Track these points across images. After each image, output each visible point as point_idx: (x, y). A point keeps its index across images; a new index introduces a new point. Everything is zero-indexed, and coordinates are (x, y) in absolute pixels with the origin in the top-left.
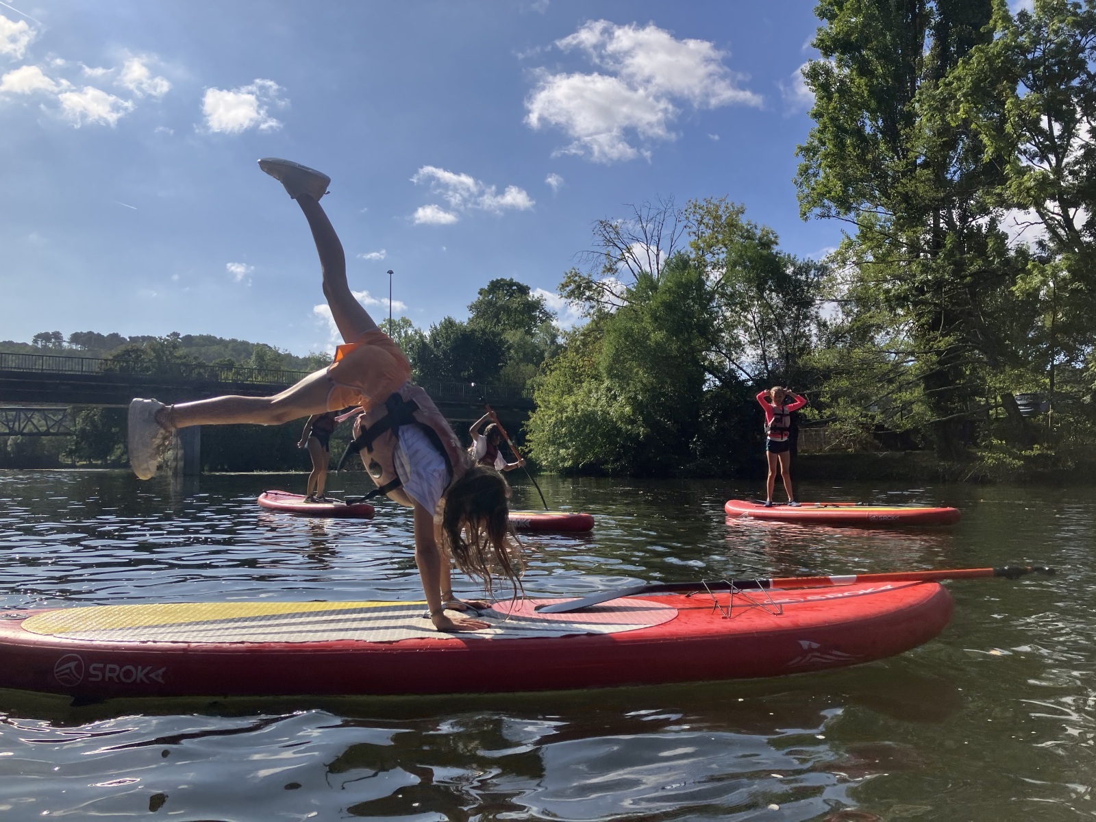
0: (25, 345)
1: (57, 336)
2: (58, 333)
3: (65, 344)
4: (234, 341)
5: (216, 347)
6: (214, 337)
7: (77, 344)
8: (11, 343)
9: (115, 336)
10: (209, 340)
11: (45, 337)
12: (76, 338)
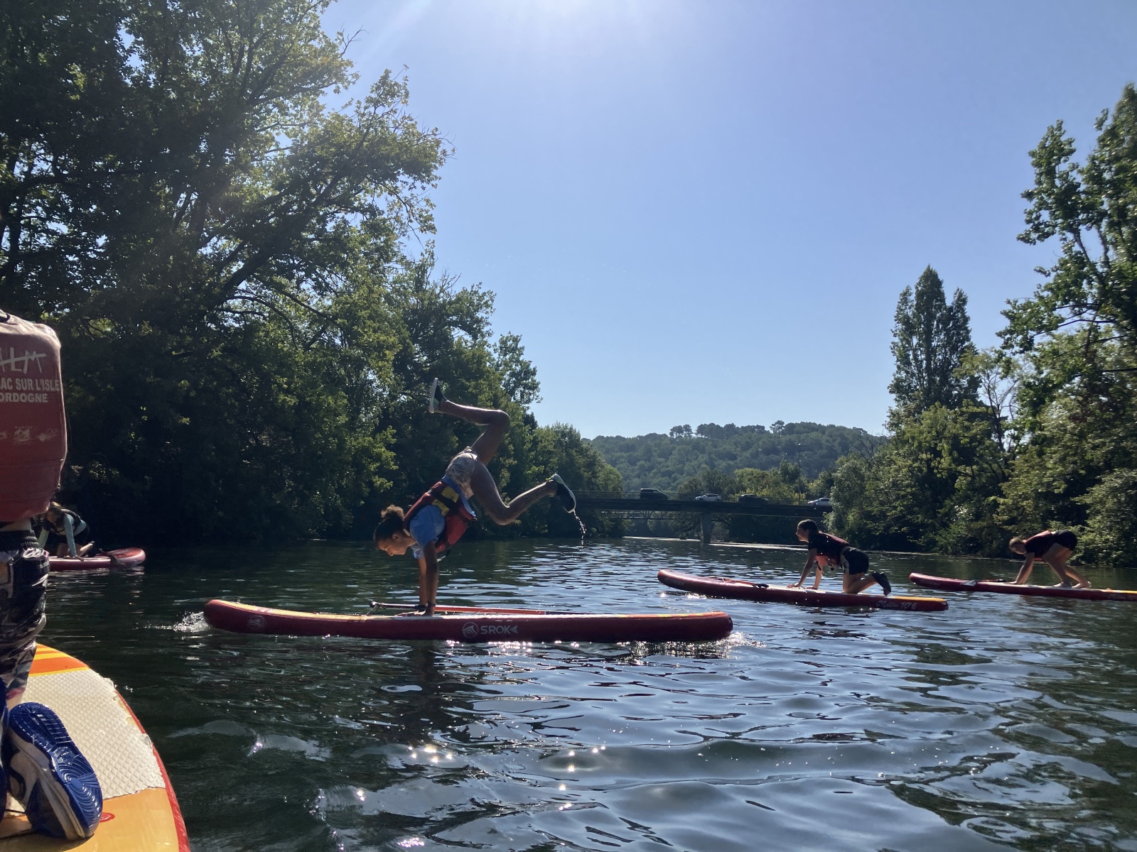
0: (665, 435)
1: (687, 428)
2: (688, 426)
3: (694, 435)
4: (832, 426)
5: (813, 435)
6: (815, 424)
7: (702, 434)
8: (655, 434)
9: (730, 427)
10: (810, 427)
11: (678, 429)
12: (701, 429)
